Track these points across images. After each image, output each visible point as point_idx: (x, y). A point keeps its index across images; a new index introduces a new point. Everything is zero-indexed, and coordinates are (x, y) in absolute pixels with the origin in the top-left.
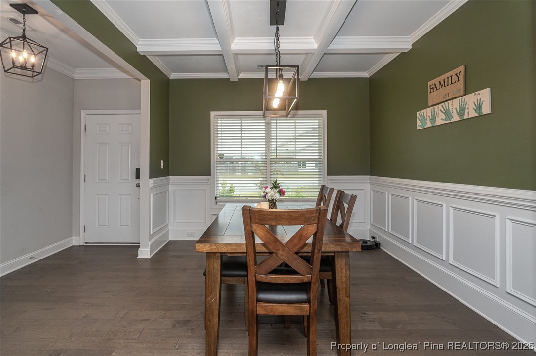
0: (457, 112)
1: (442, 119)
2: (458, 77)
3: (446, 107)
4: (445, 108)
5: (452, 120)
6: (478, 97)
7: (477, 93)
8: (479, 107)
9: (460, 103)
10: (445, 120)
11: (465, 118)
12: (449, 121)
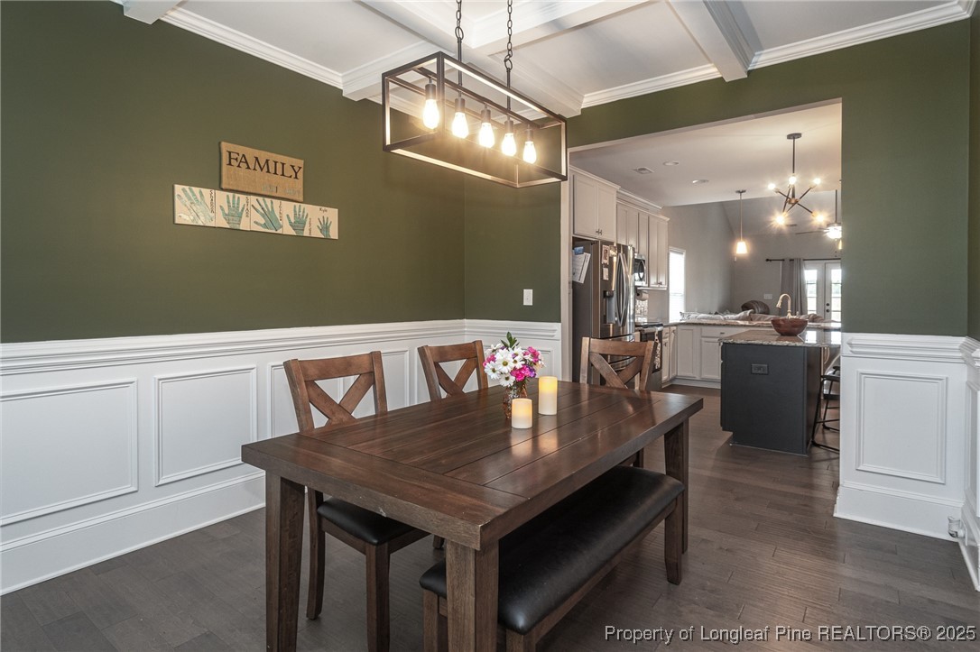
0: (290, 222)
1: (256, 223)
2: (296, 173)
3: (266, 206)
4: (264, 206)
5: (280, 231)
6: (326, 215)
7: (323, 208)
8: (325, 228)
9: (295, 211)
10: (265, 226)
11: (305, 235)
12: (274, 231)
